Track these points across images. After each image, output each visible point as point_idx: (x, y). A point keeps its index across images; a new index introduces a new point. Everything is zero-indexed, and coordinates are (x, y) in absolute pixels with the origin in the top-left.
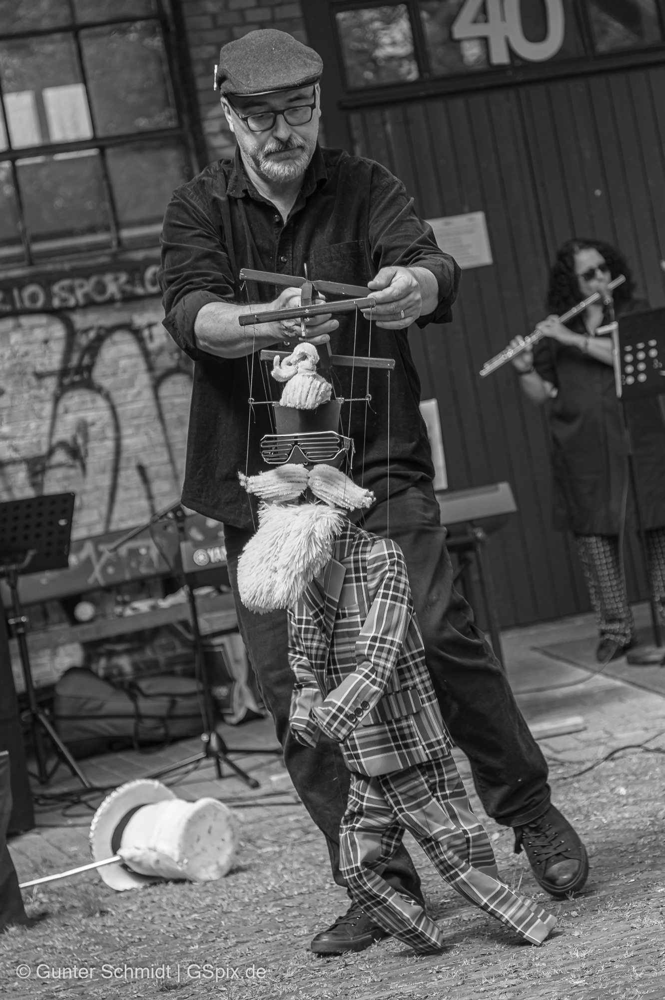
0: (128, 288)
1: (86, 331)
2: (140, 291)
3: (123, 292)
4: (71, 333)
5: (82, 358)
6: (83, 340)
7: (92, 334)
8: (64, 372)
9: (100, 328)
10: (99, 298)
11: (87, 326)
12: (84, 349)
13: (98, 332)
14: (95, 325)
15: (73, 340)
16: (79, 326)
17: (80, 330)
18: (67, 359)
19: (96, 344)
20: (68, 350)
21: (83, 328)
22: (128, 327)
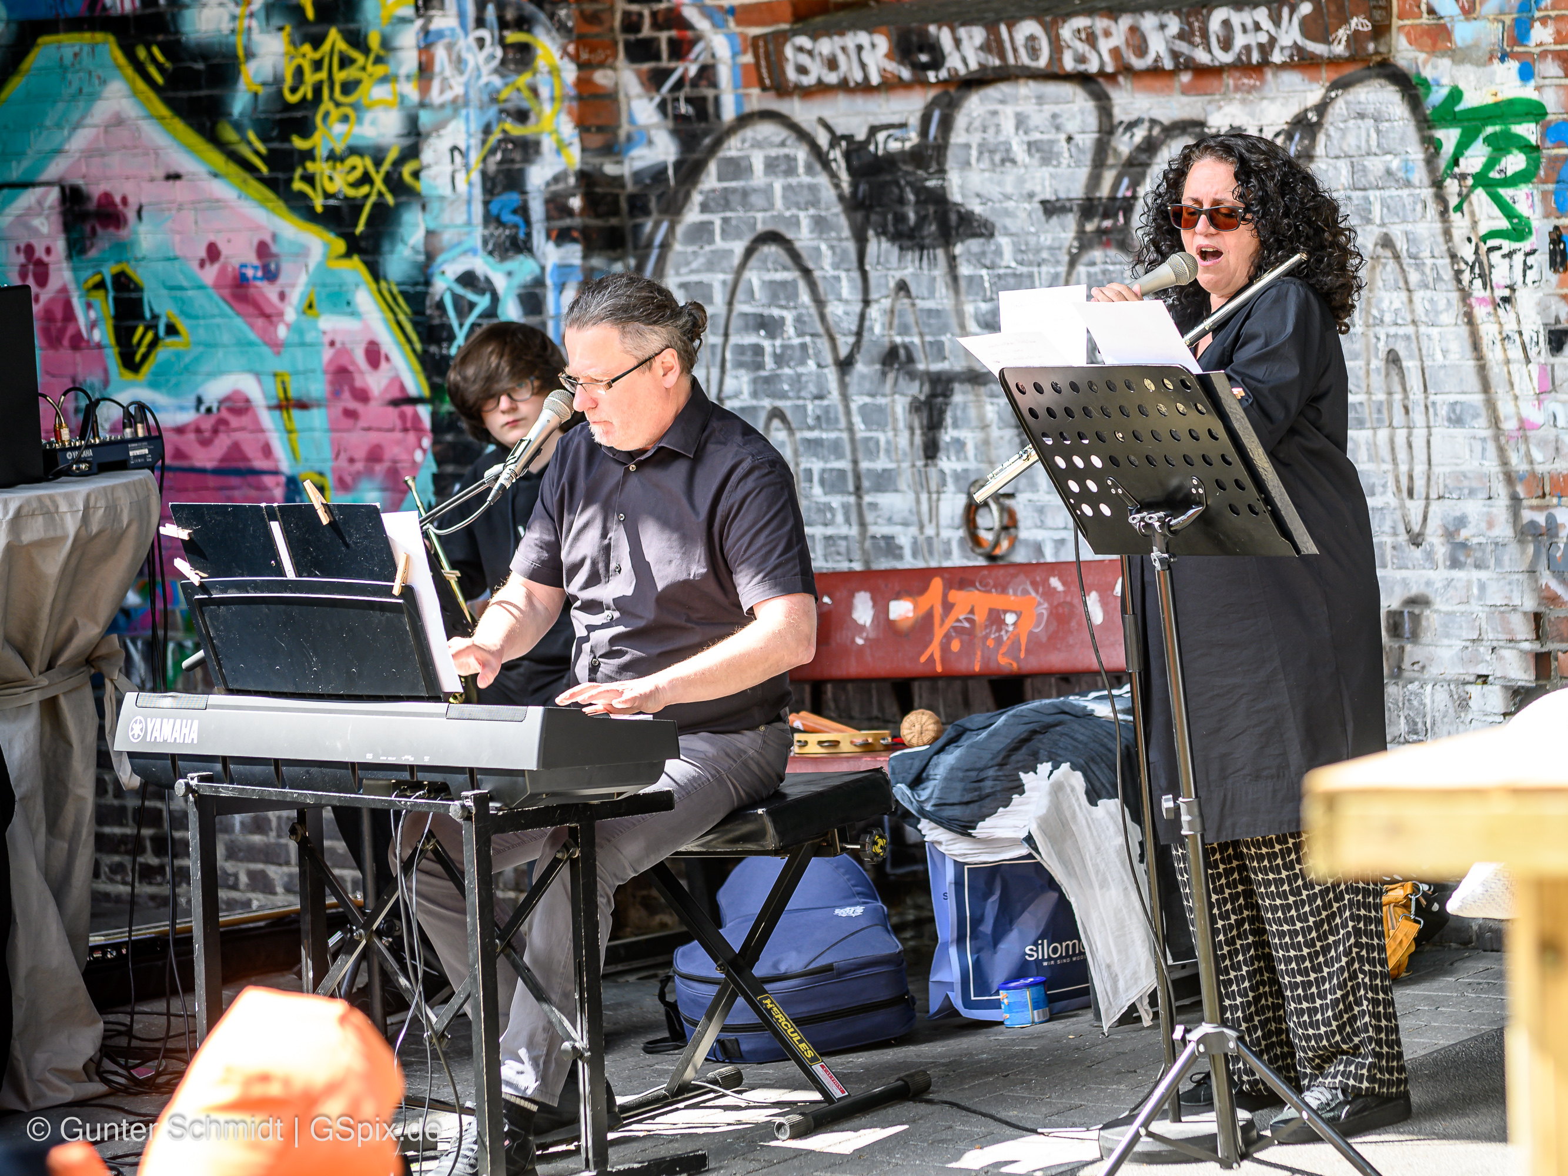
0: (1183, 47)
1: (1131, 126)
2: (1203, 57)
3: (1175, 54)
4: (1107, 128)
5: (1116, 186)
6: (1124, 145)
7: (1140, 134)
8: (1089, 208)
9: (1153, 122)
10: (1139, 63)
11: (1133, 117)
12: (1124, 165)
13: (1150, 129)
14: (1146, 116)
15: (1108, 142)
16: (1120, 114)
17: (1121, 123)
18: (1095, 180)
19: (1143, 157)
20: (1099, 162)
21: (1127, 119)
22: (1198, 130)
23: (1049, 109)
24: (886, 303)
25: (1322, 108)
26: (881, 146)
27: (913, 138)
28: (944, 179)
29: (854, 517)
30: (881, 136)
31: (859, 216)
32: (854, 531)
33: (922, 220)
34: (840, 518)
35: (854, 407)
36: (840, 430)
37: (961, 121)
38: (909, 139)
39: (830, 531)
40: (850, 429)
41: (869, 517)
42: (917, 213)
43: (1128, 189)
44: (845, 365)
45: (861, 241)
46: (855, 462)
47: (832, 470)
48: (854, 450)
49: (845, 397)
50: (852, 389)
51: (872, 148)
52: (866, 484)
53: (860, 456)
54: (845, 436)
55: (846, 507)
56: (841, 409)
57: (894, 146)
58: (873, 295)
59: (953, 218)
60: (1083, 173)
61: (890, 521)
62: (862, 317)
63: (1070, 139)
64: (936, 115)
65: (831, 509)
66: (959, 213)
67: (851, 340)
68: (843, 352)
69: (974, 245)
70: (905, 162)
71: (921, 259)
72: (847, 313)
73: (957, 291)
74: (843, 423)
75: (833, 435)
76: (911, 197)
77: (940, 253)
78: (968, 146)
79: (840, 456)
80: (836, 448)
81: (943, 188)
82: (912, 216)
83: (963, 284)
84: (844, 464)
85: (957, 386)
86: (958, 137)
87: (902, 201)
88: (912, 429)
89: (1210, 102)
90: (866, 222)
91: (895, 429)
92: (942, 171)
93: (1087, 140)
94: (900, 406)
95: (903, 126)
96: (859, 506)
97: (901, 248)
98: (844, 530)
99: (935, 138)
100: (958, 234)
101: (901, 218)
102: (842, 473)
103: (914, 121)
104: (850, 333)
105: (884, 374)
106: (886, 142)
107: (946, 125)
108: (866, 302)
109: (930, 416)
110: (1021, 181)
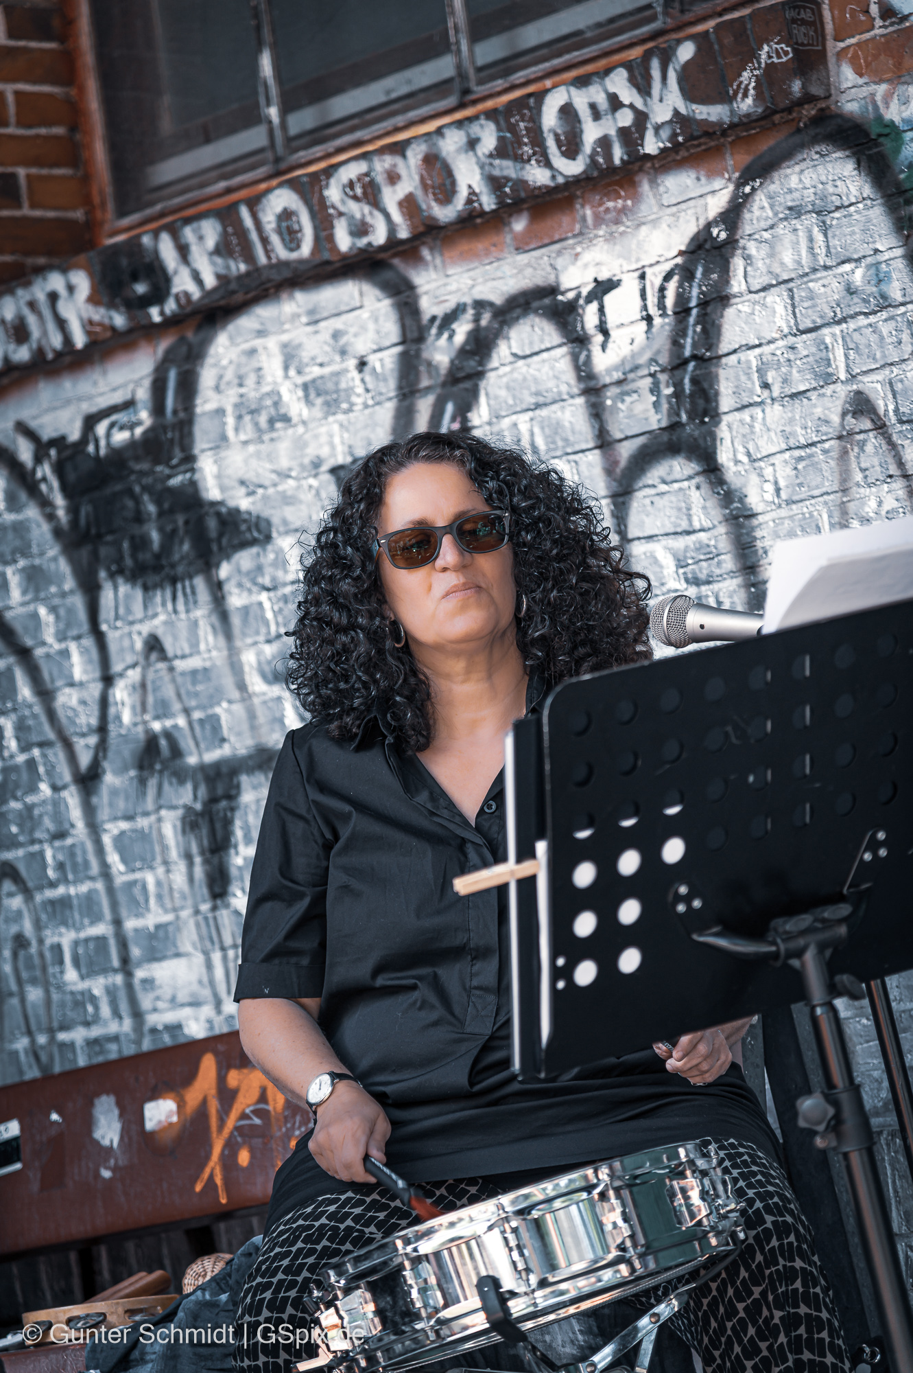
0: (507, 168)
1: (448, 320)
2: (538, 176)
3: (496, 183)
4: (414, 333)
6: (441, 352)
7: (462, 330)
9: (480, 305)
10: (445, 214)
11: (449, 306)
12: (444, 385)
13: (477, 320)
14: (468, 300)
15: (418, 354)
16: (429, 307)
17: (434, 318)
18: (405, 414)
19: (472, 363)
20: (407, 391)
21: (439, 311)
22: (547, 301)
23: (327, 327)
24: (134, 675)
25: (732, 216)
26: (103, 443)
27: (145, 417)
28: (193, 470)
29: (124, 1007)
30: (101, 429)
31: (84, 553)
32: (127, 1024)
33: (169, 538)
34: (105, 1011)
35: (107, 840)
36: (92, 879)
37: (207, 377)
38: (139, 423)
39: (96, 1032)
40: (106, 873)
41: (146, 1002)
42: (161, 530)
43: (453, 419)
44: (88, 781)
45: (91, 590)
46: (117, 922)
47: (87, 940)
48: (114, 905)
49: (94, 828)
50: (103, 814)
51: (91, 448)
52: (135, 952)
53: (124, 912)
54: (100, 886)
55: (111, 992)
56: (90, 846)
57: (120, 437)
58: (117, 667)
59: (212, 524)
60: (386, 414)
61: (174, 1002)
62: (104, 703)
63: (362, 364)
64: (172, 376)
65: (93, 1000)
66: (218, 514)
67: (93, 740)
68: (85, 760)
69: (245, 559)
70: (137, 459)
71: (174, 598)
72: (83, 702)
73: (229, 636)
74: (95, 868)
75: (84, 888)
76: (152, 508)
77: (199, 582)
78: (220, 412)
79: (96, 918)
80: (89, 907)
81: (193, 484)
82: (155, 536)
83: (236, 621)
84: (101, 929)
85: (244, 779)
86: (206, 402)
87: (139, 518)
88: (188, 857)
89: (559, 253)
90: (95, 558)
91: (166, 863)
92: (189, 459)
93: (386, 362)
94: (169, 827)
95: (129, 404)
96: (129, 986)
97: (146, 588)
98: (113, 1028)
99: (175, 412)
100: (220, 548)
101: (141, 543)
102: (101, 941)
103: (143, 394)
104: (91, 731)
105: (142, 782)
106: (108, 435)
107: (188, 388)
108: (108, 680)
109: (213, 832)
110: (300, 444)
